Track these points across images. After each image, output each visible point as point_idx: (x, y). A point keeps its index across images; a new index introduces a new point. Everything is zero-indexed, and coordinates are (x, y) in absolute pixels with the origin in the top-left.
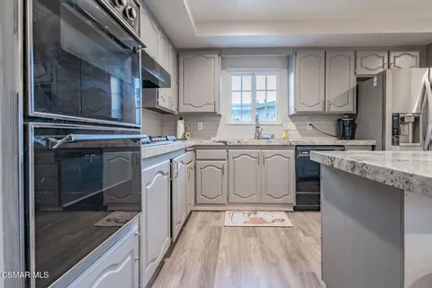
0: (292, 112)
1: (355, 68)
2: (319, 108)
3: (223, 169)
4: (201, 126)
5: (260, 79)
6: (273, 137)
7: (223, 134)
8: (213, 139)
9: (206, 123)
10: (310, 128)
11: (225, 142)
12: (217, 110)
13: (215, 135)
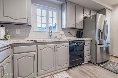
1: (83, 14)
3: (34, 57)
4: (18, 31)
5: (50, 12)
6: (56, 37)
7: (32, 36)
8: (27, 39)
9: (22, 30)
10: (69, 34)
11: (35, 41)
12: (29, 23)
13: (28, 37)
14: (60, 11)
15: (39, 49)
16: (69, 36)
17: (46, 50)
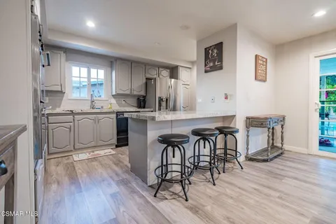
0: (114, 93)
1: (145, 73)
2: (128, 92)
3: (70, 129)
4: (47, 100)
6: (102, 107)
7: (65, 106)
9: (51, 98)
10: (124, 102)
11: (71, 111)
12: (63, 89)
13: (59, 107)
14: (109, 69)
15: (76, 120)
16: (124, 106)
17: (85, 122)
